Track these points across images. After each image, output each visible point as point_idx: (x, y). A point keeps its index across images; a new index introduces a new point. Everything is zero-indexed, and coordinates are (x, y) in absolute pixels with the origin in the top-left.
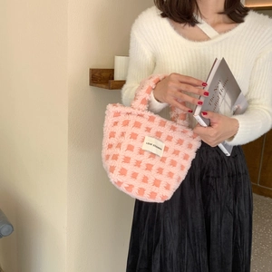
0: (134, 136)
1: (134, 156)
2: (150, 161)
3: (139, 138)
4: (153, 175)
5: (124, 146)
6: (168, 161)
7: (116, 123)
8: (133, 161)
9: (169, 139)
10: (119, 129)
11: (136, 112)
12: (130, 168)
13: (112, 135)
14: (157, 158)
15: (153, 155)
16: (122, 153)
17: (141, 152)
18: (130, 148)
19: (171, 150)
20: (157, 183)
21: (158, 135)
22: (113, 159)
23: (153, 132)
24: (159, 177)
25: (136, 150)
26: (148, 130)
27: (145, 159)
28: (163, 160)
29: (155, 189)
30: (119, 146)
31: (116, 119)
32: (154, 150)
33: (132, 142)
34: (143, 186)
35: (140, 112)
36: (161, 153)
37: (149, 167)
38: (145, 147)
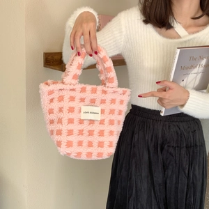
0: (71, 110)
1: (76, 127)
2: (90, 128)
3: (76, 110)
4: (96, 139)
5: (65, 121)
6: (106, 122)
7: (52, 100)
8: (76, 132)
9: (103, 102)
10: (56, 105)
11: (68, 87)
12: (74, 139)
13: (51, 111)
14: (97, 123)
15: (92, 122)
16: (65, 127)
17: (81, 122)
18: (71, 121)
19: (107, 111)
20: (101, 145)
21: (93, 102)
22: (57, 134)
23: (87, 101)
24: (101, 139)
25: (76, 121)
26: (82, 100)
27: (86, 127)
28: (102, 122)
29: (100, 150)
30: (60, 121)
31: (51, 97)
32: (92, 117)
33: (71, 116)
34: (90, 150)
35: (72, 87)
36: (98, 117)
37: (91, 133)
38: (83, 116)
